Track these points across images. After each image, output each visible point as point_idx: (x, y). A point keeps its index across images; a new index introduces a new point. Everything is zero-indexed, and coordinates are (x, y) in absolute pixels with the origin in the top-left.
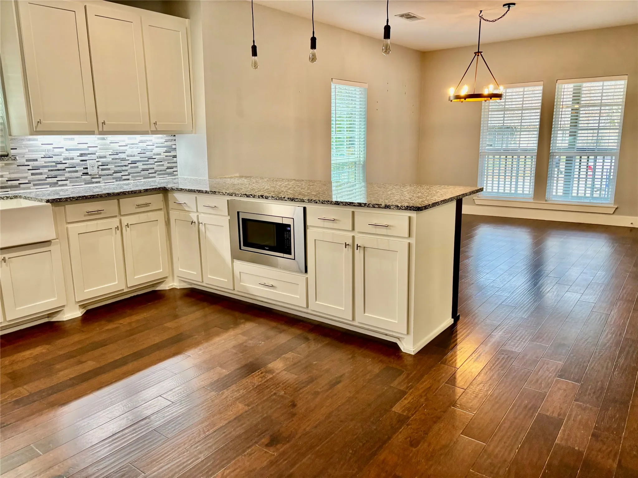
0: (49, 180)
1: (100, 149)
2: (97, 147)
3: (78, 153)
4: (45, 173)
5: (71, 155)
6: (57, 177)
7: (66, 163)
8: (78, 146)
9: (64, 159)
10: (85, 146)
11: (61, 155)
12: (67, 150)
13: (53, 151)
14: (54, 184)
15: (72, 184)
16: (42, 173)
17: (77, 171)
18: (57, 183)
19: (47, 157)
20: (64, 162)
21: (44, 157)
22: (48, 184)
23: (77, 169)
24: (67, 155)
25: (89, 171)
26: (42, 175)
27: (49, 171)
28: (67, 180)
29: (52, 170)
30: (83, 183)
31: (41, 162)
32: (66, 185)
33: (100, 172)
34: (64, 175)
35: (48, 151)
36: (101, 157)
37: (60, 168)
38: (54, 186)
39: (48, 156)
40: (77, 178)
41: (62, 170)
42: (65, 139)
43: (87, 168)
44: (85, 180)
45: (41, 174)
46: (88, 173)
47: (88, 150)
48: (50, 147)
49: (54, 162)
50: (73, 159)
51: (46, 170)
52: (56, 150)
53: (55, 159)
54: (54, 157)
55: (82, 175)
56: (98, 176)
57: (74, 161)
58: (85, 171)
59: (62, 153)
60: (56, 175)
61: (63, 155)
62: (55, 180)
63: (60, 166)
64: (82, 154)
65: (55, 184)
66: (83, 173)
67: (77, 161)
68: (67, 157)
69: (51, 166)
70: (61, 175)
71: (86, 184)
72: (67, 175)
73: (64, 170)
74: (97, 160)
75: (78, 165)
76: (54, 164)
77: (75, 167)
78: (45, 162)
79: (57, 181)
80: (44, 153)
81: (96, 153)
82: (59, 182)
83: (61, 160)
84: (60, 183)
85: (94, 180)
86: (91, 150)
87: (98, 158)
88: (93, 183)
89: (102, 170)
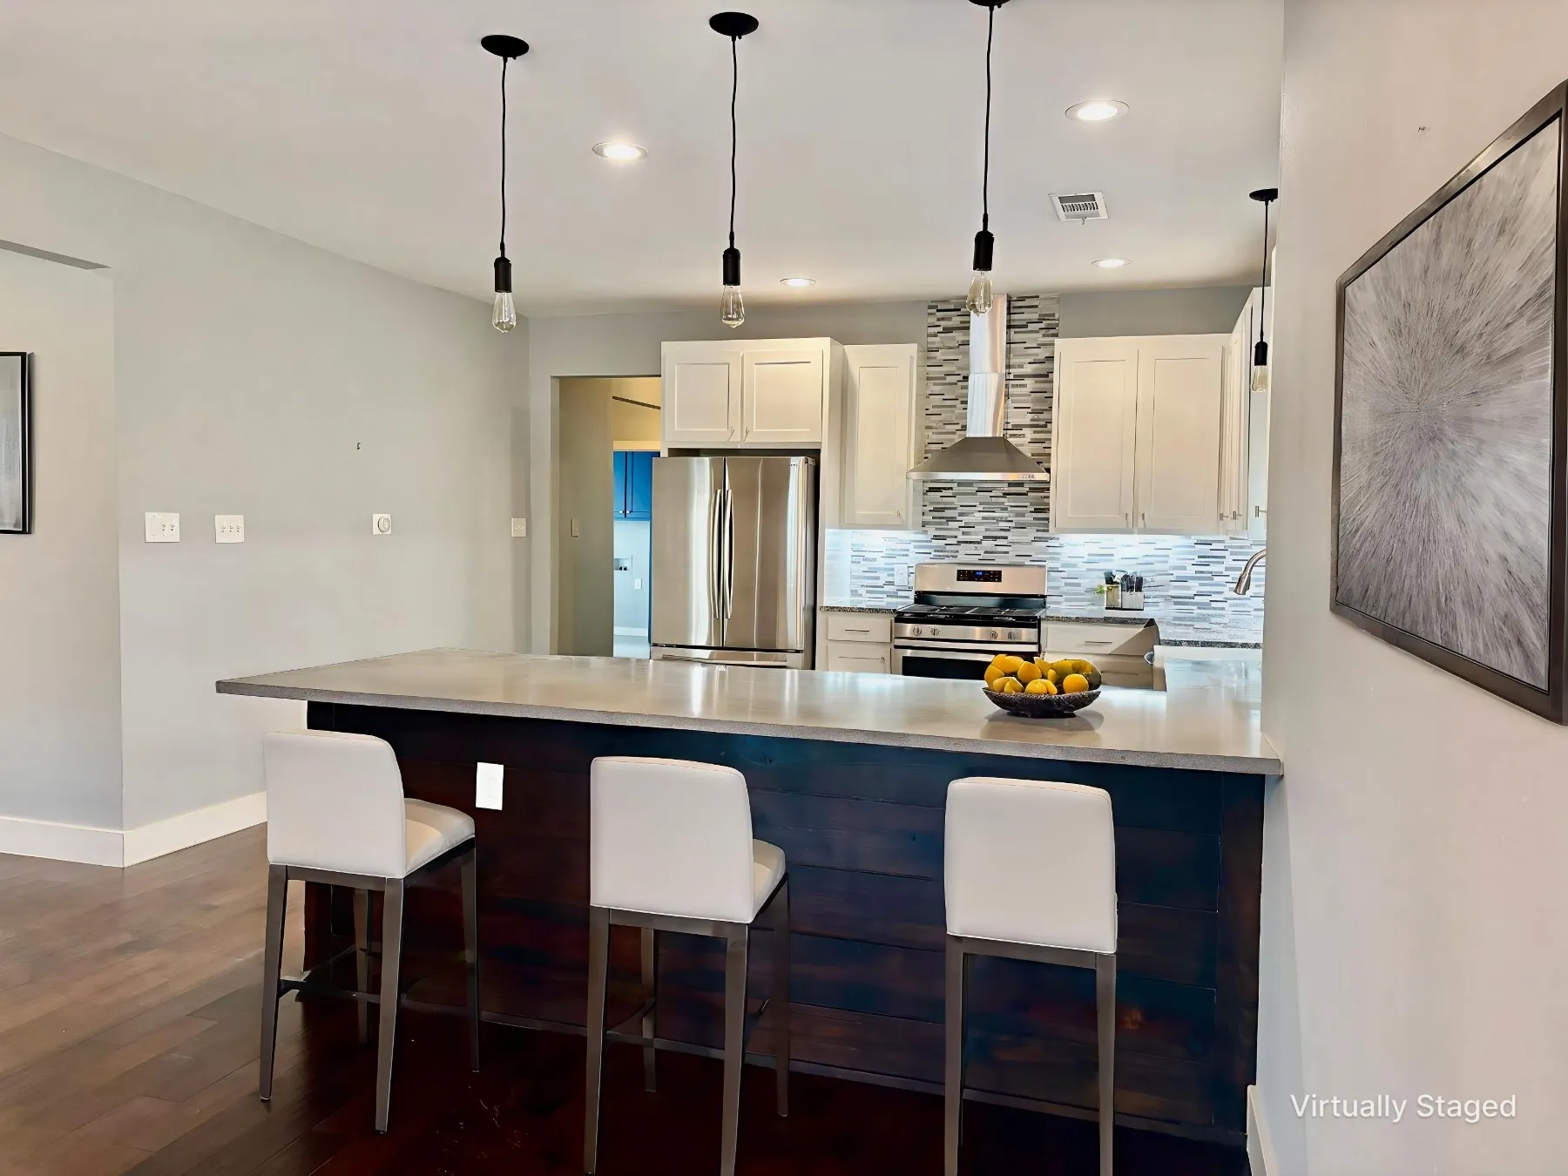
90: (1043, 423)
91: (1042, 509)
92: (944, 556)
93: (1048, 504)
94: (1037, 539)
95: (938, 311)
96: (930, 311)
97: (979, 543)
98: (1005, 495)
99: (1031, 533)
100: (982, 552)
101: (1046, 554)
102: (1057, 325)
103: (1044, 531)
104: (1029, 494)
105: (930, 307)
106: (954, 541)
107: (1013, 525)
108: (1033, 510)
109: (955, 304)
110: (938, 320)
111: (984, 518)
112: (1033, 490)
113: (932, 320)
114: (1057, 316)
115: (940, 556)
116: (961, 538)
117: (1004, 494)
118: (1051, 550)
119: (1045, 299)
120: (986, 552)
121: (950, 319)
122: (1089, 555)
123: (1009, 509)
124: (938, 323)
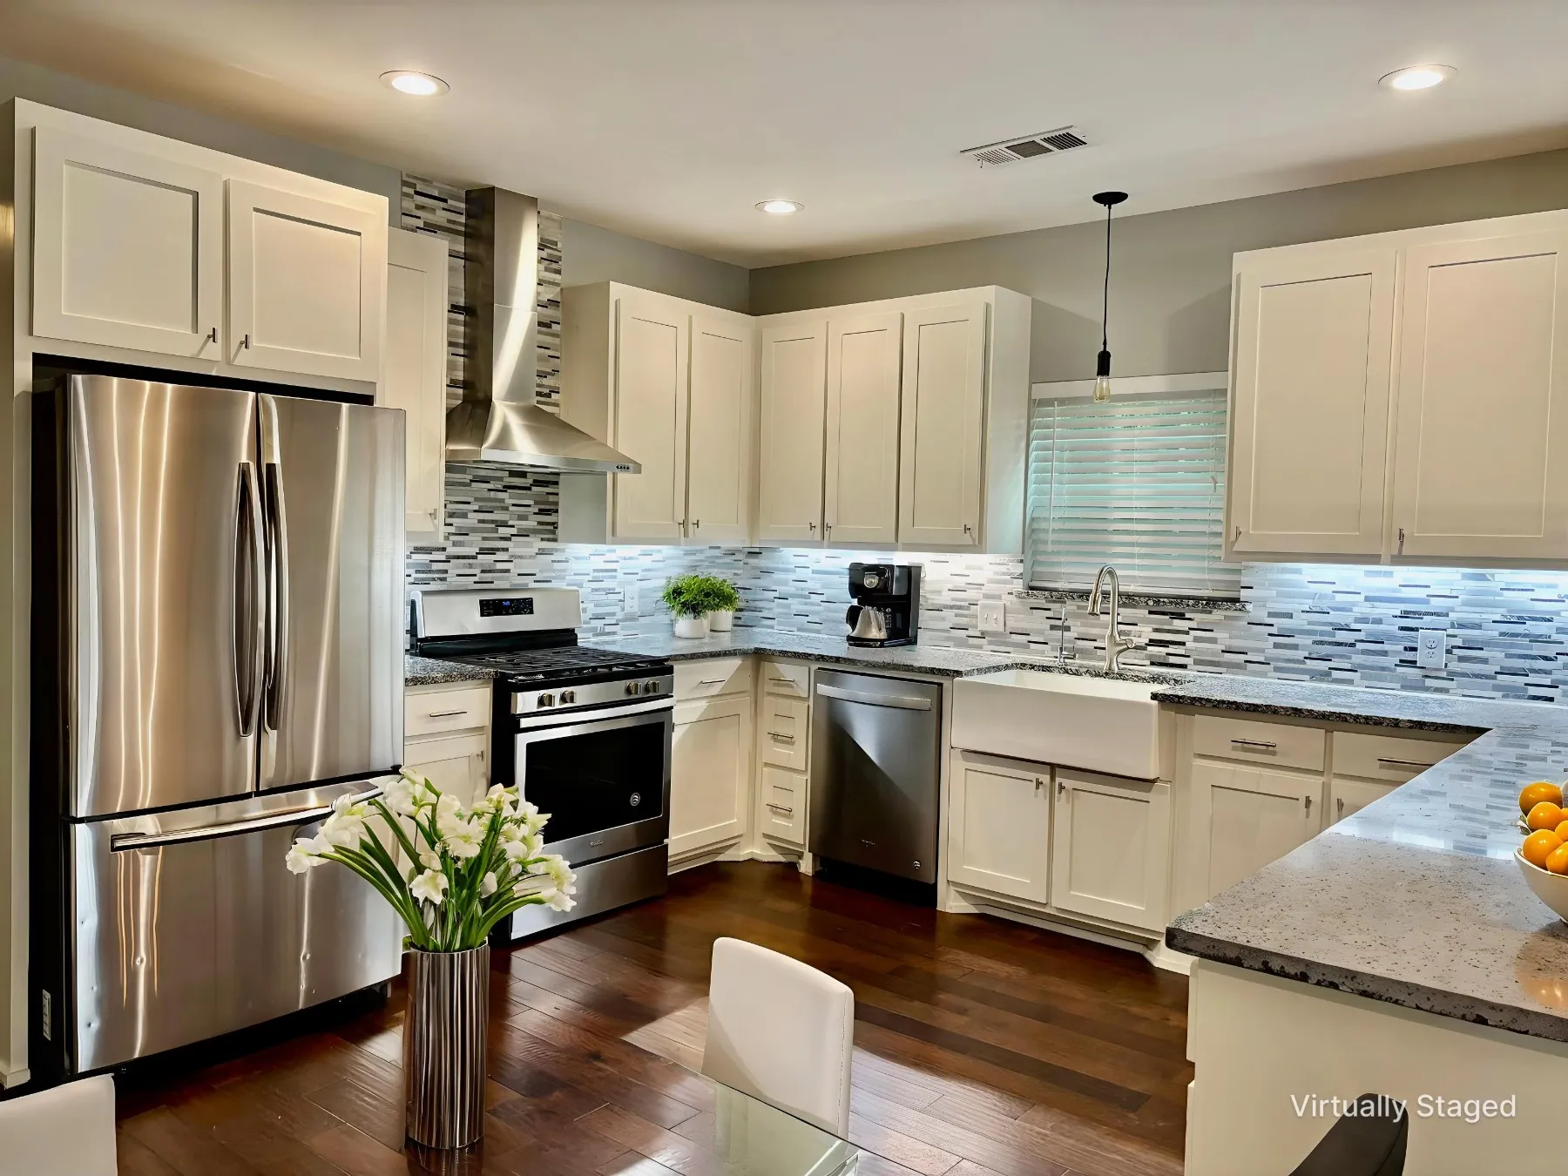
0: (1310, 664)
1: (1465, 604)
2: (1457, 597)
3: (1397, 609)
4: (1305, 647)
5: (1377, 611)
6: (1330, 660)
7: (1360, 630)
8: (1399, 592)
9: (1358, 620)
10: (1421, 593)
11: (1351, 610)
12: (1367, 599)
13: (1333, 598)
14: (1321, 675)
15: (1366, 683)
16: (1298, 645)
17: (1385, 653)
18: (1329, 674)
19: (1314, 612)
20: (1354, 626)
21: (1308, 610)
22: (1304, 672)
23: (1385, 647)
24: (1368, 610)
25: (1419, 657)
26: (1298, 649)
27: (1315, 642)
28: (1356, 671)
29: (1321, 643)
30: (1398, 686)
31: (1299, 622)
32: (1350, 682)
33: (1455, 666)
34: (1350, 658)
35: (1322, 596)
36: (1462, 626)
37: (1341, 641)
38: (1322, 681)
39: (1318, 610)
40: (1383, 669)
41: (1346, 645)
42: (1368, 573)
43: (1415, 649)
44: (1404, 678)
45: (1295, 647)
46: (1415, 662)
47: (1427, 602)
48: (1328, 589)
49: (1331, 624)
50: (1379, 621)
51: (1308, 640)
52: (1339, 597)
53: (1334, 617)
54: (1332, 612)
55: (1396, 665)
56: (1444, 674)
57: (1381, 627)
58: (1409, 656)
59: (1355, 604)
60: (1330, 656)
61: (1355, 609)
62: (1324, 665)
63: (1342, 636)
64: (1405, 612)
65: (1324, 676)
66: (1401, 661)
67: (1392, 627)
68: (1364, 616)
69: (1322, 633)
70: (1341, 656)
71: (1404, 688)
72: (1358, 659)
73: (1352, 645)
74: (1450, 631)
75: (1392, 638)
76: (1330, 628)
77: (1383, 643)
78: (1310, 623)
79: (1330, 668)
80: (1310, 601)
81: (1450, 614)
82: (1333, 672)
83: (1347, 622)
84: (1335, 674)
85: (1429, 682)
86: (1436, 604)
87: (1453, 626)
88: (1427, 689)
89: (1461, 659)
90: (546, 391)
91: (547, 509)
92: (429, 579)
93: (556, 503)
94: (542, 552)
95: (417, 193)
96: (406, 190)
97: (474, 557)
98: (506, 488)
99: (536, 543)
100: (477, 571)
101: (554, 571)
102: (560, 258)
103: (549, 540)
104: (533, 488)
105: (405, 183)
106: (441, 556)
107: (514, 531)
108: (537, 511)
109: (440, 190)
110: (419, 207)
111: (481, 521)
112: (537, 483)
113: (409, 205)
114: (559, 245)
115: (423, 579)
116: (452, 550)
117: (504, 487)
118: (556, 565)
119: (547, 218)
120: (483, 571)
121: (433, 210)
122: (595, 571)
123: (511, 508)
124: (418, 213)
